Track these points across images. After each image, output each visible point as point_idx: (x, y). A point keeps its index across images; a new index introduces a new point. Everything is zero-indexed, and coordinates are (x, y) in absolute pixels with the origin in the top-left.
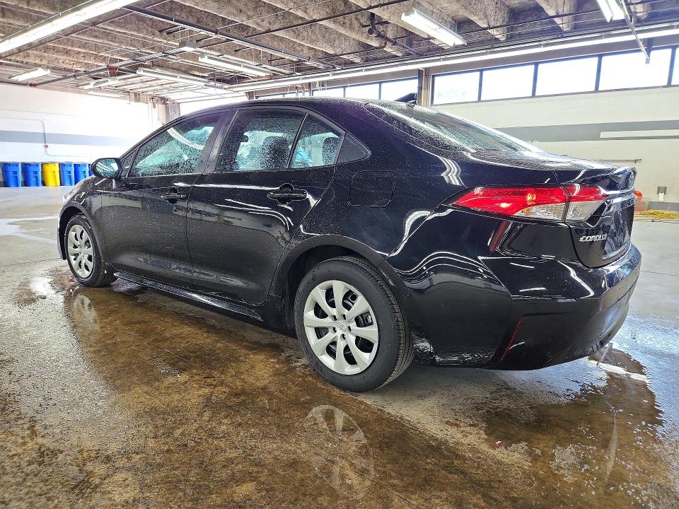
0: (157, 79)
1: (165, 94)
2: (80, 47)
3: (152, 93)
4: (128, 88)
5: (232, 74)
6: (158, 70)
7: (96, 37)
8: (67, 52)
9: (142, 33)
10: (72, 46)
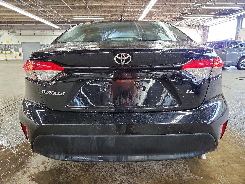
0: (196, 19)
1: (202, 24)
2: (167, 13)
3: (197, 24)
4: (188, 24)
5: (229, 10)
6: (194, 15)
7: (169, 8)
8: (165, 15)
9: (183, 2)
10: (164, 13)
